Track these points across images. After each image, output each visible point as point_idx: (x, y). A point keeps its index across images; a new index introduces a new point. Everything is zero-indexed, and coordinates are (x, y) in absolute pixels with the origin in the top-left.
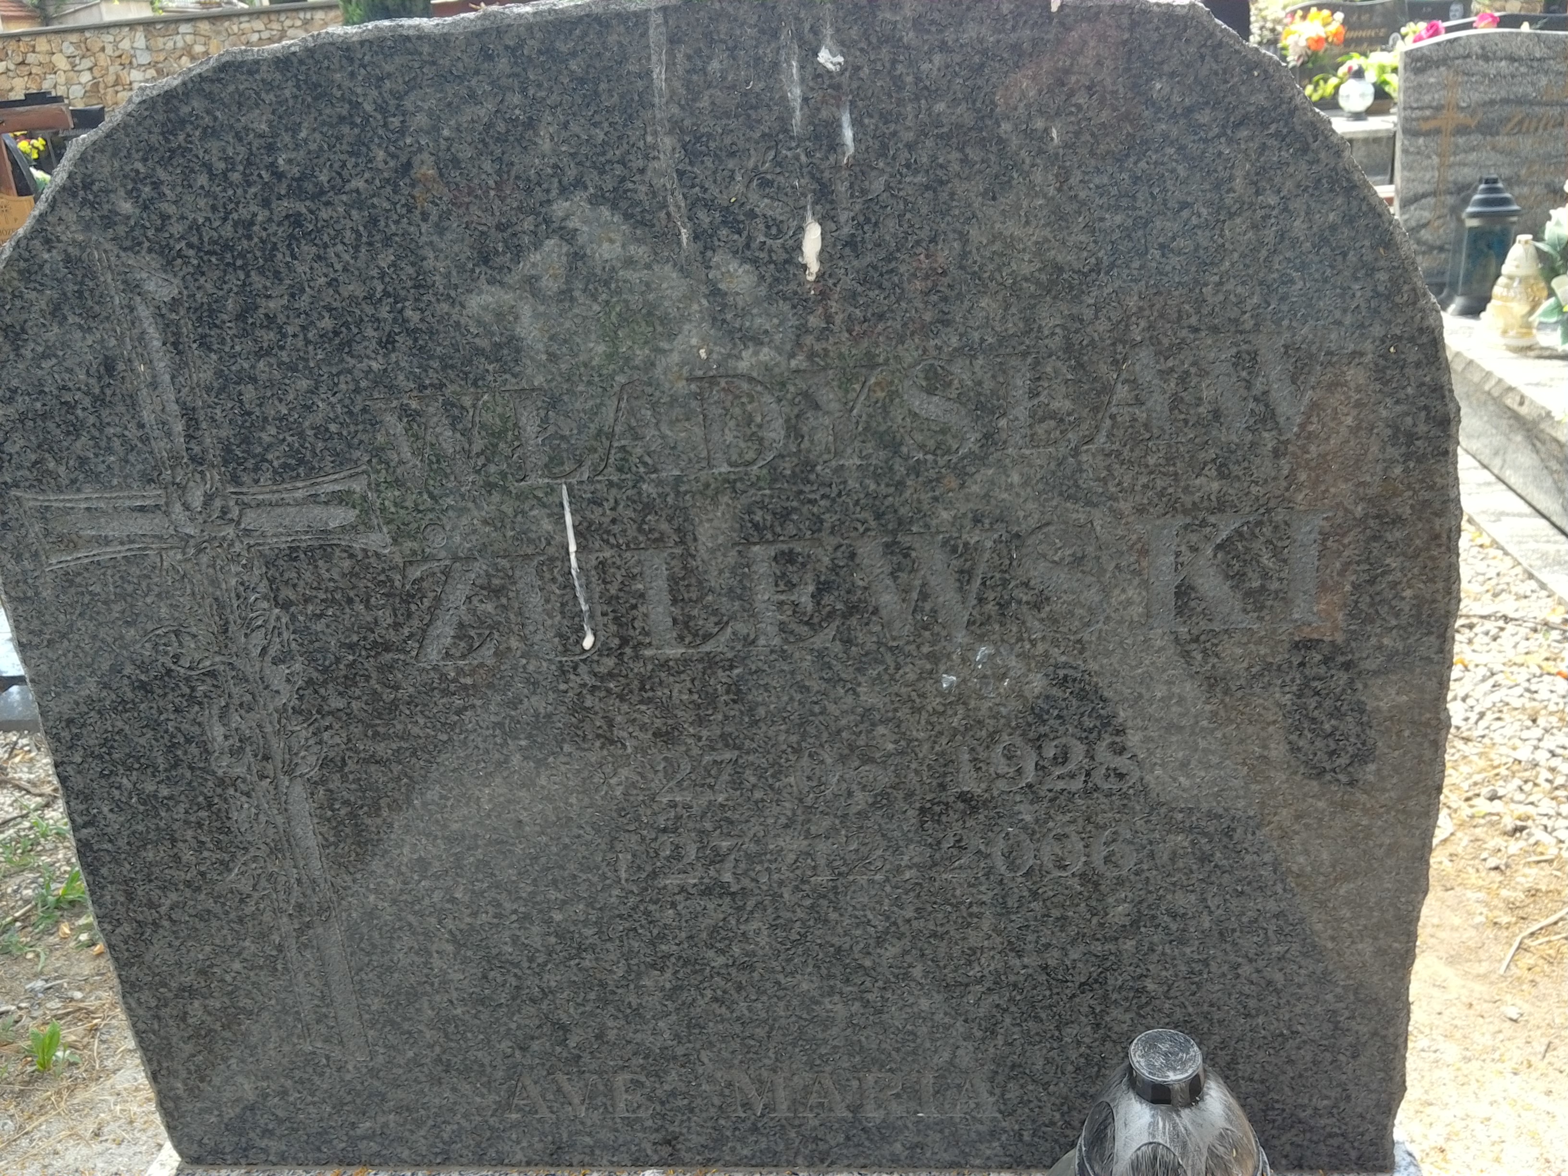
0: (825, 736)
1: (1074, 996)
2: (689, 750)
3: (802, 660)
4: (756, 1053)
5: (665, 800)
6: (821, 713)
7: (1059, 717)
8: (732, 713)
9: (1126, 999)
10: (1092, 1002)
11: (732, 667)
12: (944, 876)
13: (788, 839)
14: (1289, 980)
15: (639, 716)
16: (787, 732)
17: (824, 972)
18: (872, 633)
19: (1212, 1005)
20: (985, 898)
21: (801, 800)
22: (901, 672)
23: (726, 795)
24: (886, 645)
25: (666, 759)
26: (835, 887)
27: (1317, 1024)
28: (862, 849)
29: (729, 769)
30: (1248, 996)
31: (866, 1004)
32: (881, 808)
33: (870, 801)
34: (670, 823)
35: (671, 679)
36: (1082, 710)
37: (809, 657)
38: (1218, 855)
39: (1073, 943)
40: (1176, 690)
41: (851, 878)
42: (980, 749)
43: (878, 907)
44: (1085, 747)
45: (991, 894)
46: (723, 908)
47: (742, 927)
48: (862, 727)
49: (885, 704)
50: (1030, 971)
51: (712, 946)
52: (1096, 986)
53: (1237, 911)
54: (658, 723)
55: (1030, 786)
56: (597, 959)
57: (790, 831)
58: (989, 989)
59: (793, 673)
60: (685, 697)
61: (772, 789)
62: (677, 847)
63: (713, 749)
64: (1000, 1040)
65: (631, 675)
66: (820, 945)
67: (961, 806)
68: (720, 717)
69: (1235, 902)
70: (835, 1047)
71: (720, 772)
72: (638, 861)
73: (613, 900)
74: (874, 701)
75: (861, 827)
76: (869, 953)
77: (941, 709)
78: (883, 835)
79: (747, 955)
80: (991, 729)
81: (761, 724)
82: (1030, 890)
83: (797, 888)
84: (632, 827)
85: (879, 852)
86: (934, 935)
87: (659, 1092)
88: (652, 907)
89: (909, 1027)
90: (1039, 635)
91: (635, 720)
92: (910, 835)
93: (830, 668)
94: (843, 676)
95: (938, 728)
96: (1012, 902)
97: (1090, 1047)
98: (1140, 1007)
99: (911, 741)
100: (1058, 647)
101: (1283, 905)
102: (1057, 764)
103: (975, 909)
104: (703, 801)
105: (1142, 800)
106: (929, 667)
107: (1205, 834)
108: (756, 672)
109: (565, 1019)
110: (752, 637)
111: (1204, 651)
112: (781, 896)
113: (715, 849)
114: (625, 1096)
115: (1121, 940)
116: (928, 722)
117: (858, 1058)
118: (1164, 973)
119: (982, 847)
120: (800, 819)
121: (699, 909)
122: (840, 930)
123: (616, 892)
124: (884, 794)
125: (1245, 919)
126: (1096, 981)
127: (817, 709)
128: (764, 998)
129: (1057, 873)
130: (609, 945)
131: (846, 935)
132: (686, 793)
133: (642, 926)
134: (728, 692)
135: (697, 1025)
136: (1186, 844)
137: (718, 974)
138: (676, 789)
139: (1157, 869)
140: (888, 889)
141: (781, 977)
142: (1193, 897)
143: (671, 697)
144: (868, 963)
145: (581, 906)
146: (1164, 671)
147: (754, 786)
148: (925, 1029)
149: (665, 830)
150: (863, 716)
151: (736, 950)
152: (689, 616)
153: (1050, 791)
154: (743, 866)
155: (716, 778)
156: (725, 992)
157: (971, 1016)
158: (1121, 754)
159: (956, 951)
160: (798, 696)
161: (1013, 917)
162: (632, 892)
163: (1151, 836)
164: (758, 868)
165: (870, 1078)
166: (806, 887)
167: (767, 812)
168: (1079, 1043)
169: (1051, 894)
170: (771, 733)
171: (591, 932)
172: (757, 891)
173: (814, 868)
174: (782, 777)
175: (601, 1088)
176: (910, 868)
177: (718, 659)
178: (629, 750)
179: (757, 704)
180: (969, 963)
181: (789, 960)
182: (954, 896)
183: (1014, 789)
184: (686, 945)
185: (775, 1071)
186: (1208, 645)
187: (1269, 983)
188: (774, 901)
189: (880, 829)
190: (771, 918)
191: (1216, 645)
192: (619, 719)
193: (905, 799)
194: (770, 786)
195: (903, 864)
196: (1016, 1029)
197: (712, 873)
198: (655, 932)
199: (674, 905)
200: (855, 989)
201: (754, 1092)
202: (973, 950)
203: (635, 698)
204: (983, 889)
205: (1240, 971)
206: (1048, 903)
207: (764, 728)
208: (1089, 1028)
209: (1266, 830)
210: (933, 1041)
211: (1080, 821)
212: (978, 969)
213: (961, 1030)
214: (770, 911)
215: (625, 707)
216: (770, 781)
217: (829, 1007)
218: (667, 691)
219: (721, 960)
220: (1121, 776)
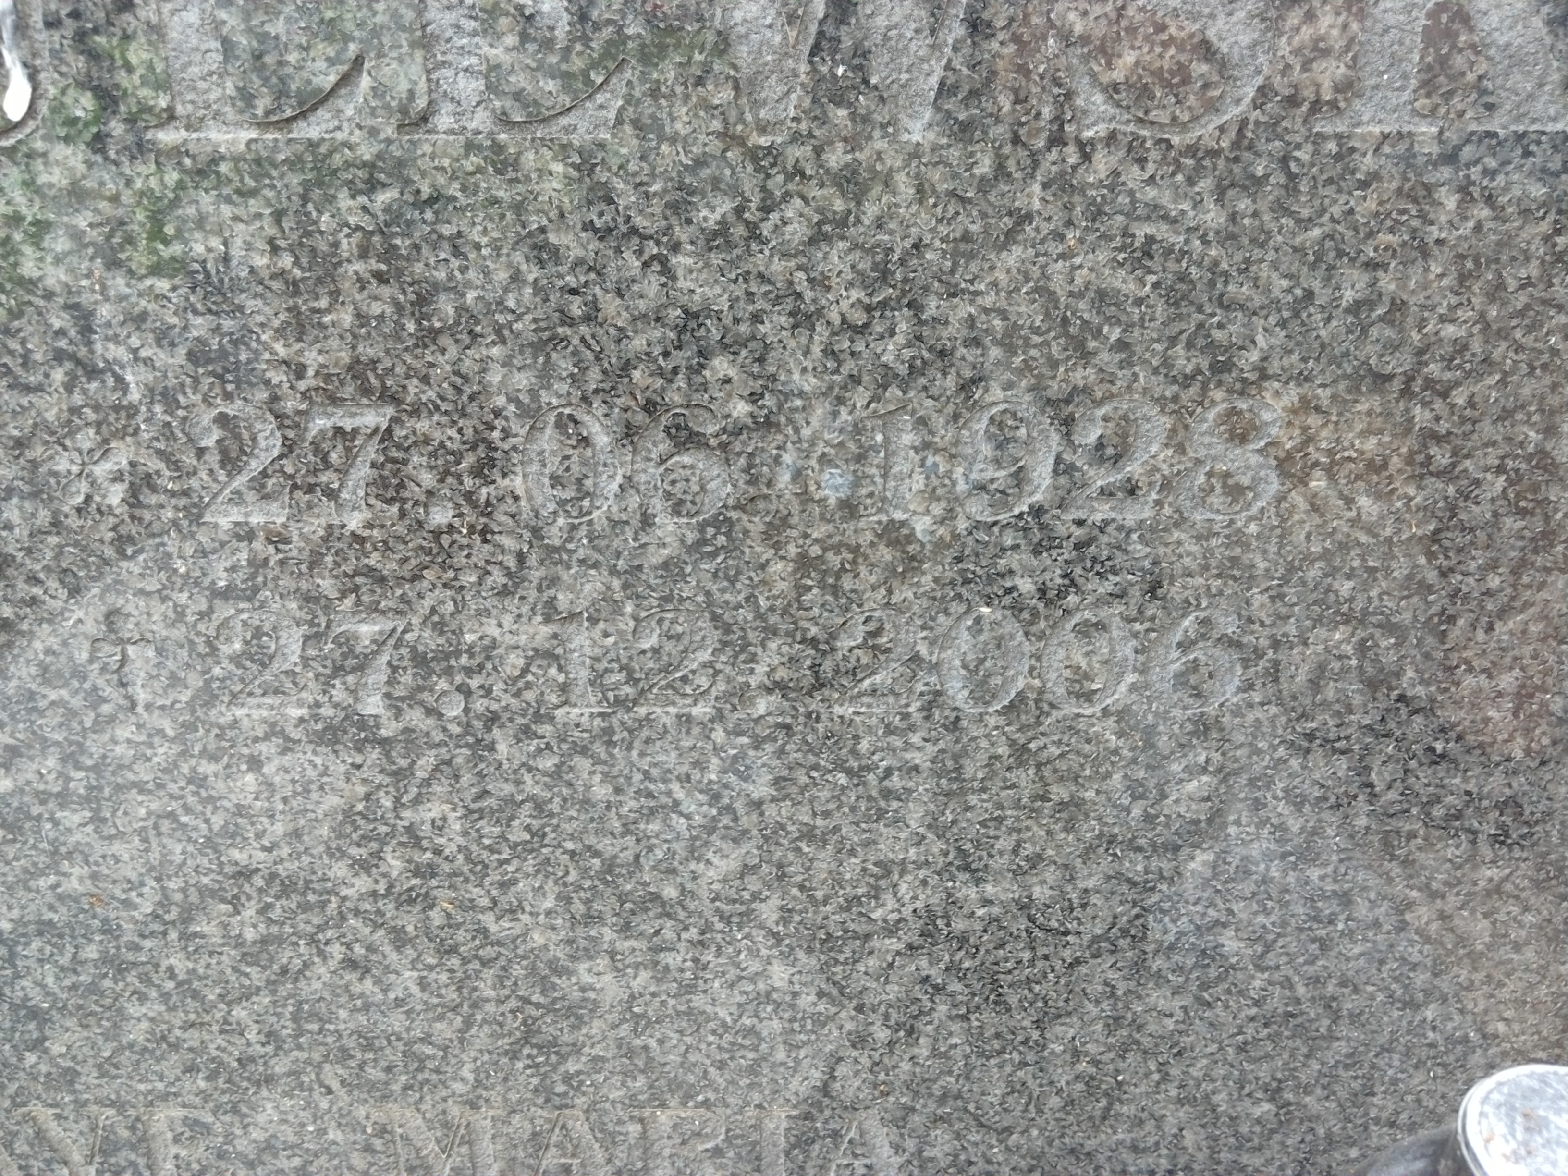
0: (594, 375)
1: (1077, 962)
2: (275, 398)
3: (544, 173)
4: (437, 1071)
5: (225, 523)
6: (587, 319)
7: (1122, 345)
8: (376, 308)
9: (1179, 969)
10: (1111, 975)
11: (372, 186)
12: (838, 710)
13: (507, 620)
14: (1499, 936)
15: (152, 307)
16: (506, 363)
17: (578, 908)
18: (710, 108)
19: (1343, 984)
20: (917, 758)
21: (536, 532)
22: (774, 217)
23: (368, 515)
24: (741, 141)
25: (222, 420)
26: (608, 732)
27: (1532, 1019)
28: (669, 646)
29: (372, 452)
30: (1414, 967)
31: (662, 974)
32: (714, 555)
33: (691, 537)
34: (239, 577)
35: (227, 211)
36: (1176, 328)
37: (558, 168)
38: (1410, 673)
39: (1088, 853)
40: (1387, 283)
41: (642, 711)
42: (938, 422)
43: (696, 775)
44: (1166, 421)
45: (931, 749)
46: (365, 773)
47: (407, 814)
48: (679, 358)
49: (733, 301)
50: (996, 910)
51: (343, 854)
52: (1123, 943)
53: (1425, 793)
54: (200, 326)
55: (1037, 511)
56: (94, 876)
57: (512, 603)
58: (910, 947)
59: (518, 208)
60: (260, 261)
61: (474, 505)
62: (258, 633)
63: (334, 400)
64: (923, 1050)
65: (127, 198)
66: (573, 854)
67: (886, 554)
68: (347, 318)
69: (1425, 775)
70: (595, 1059)
71: (350, 456)
72: (170, 664)
73: (119, 750)
74: (710, 292)
75: (668, 599)
76: (673, 871)
77: (859, 317)
78: (715, 618)
79: (416, 874)
80: (968, 373)
81: (445, 340)
82: (1012, 743)
83: (526, 732)
84: (152, 585)
85: (705, 656)
86: (808, 834)
87: (242, 1144)
88: (206, 768)
89: (747, 1022)
90: (1101, 130)
91: (143, 316)
92: (773, 619)
93: (610, 201)
94: (639, 221)
95: (850, 366)
96: (973, 769)
97: (1095, 1063)
98: (1204, 986)
99: (787, 396)
100: (1142, 162)
101: (1519, 782)
102: (1102, 460)
103: (896, 782)
104: (315, 526)
105: (1273, 549)
106: (839, 205)
107: (1389, 628)
108: (432, 201)
109: (36, 997)
110: (421, 103)
111: (1464, 190)
112: (492, 748)
113: (347, 641)
114: (174, 1150)
115: (1185, 851)
116: (829, 352)
117: (641, 1082)
118: (1261, 919)
119: (923, 649)
120: (536, 575)
121: (311, 773)
122: (616, 825)
123: (125, 732)
124: (721, 522)
125: (1438, 812)
126: (1125, 933)
127: (576, 308)
128: (454, 962)
129: (1070, 709)
130: (118, 848)
131: (626, 832)
132: (274, 506)
133: (188, 810)
134: (364, 253)
135: (314, 1015)
136: (1348, 649)
137: (357, 913)
138: (251, 496)
139: (1280, 703)
140: (719, 735)
141: (488, 920)
142: (1342, 765)
143: (226, 259)
144: (670, 892)
145: (52, 762)
146: (1371, 234)
147: (430, 493)
148: (776, 1024)
149: (226, 594)
150: (681, 330)
151: (394, 863)
152: (263, 37)
153: (1080, 523)
154: (407, 679)
155: (343, 472)
156: (371, 949)
157: (869, 1000)
158: (1243, 439)
159: (851, 867)
160: (532, 273)
161: (973, 800)
162: (161, 732)
163: (1278, 632)
164: (442, 684)
165: (664, 1118)
166: (546, 729)
167: (460, 559)
168: (1076, 1055)
169: (1055, 751)
170: (467, 366)
171: (77, 819)
172: (438, 736)
173: (564, 688)
174: (496, 475)
175: (125, 1133)
176: (770, 691)
177: (337, 160)
178: (135, 395)
179: (437, 288)
180: (876, 894)
181: (504, 886)
182: (854, 752)
183: (1003, 517)
184: (285, 851)
185: (474, 1106)
186: (1475, 172)
187: (1461, 941)
188: (475, 759)
189: (710, 604)
190: (468, 796)
191: (1491, 174)
192: (105, 312)
193: (766, 536)
194: (469, 496)
195: (754, 681)
196: (955, 1027)
197: (339, 693)
198: (217, 821)
199: (255, 764)
200: (640, 944)
201: (432, 1145)
202: (885, 867)
203: (139, 259)
204: (915, 738)
205: (1408, 917)
206: (1047, 772)
207: (453, 351)
208: (1099, 1027)
209: (1514, 622)
210: (792, 1047)
211: (1135, 593)
212: (891, 904)
213: (849, 1026)
214: (466, 779)
215: (119, 283)
216: (468, 482)
217: (588, 979)
218: (215, 243)
219: (362, 883)
220: (1235, 492)
